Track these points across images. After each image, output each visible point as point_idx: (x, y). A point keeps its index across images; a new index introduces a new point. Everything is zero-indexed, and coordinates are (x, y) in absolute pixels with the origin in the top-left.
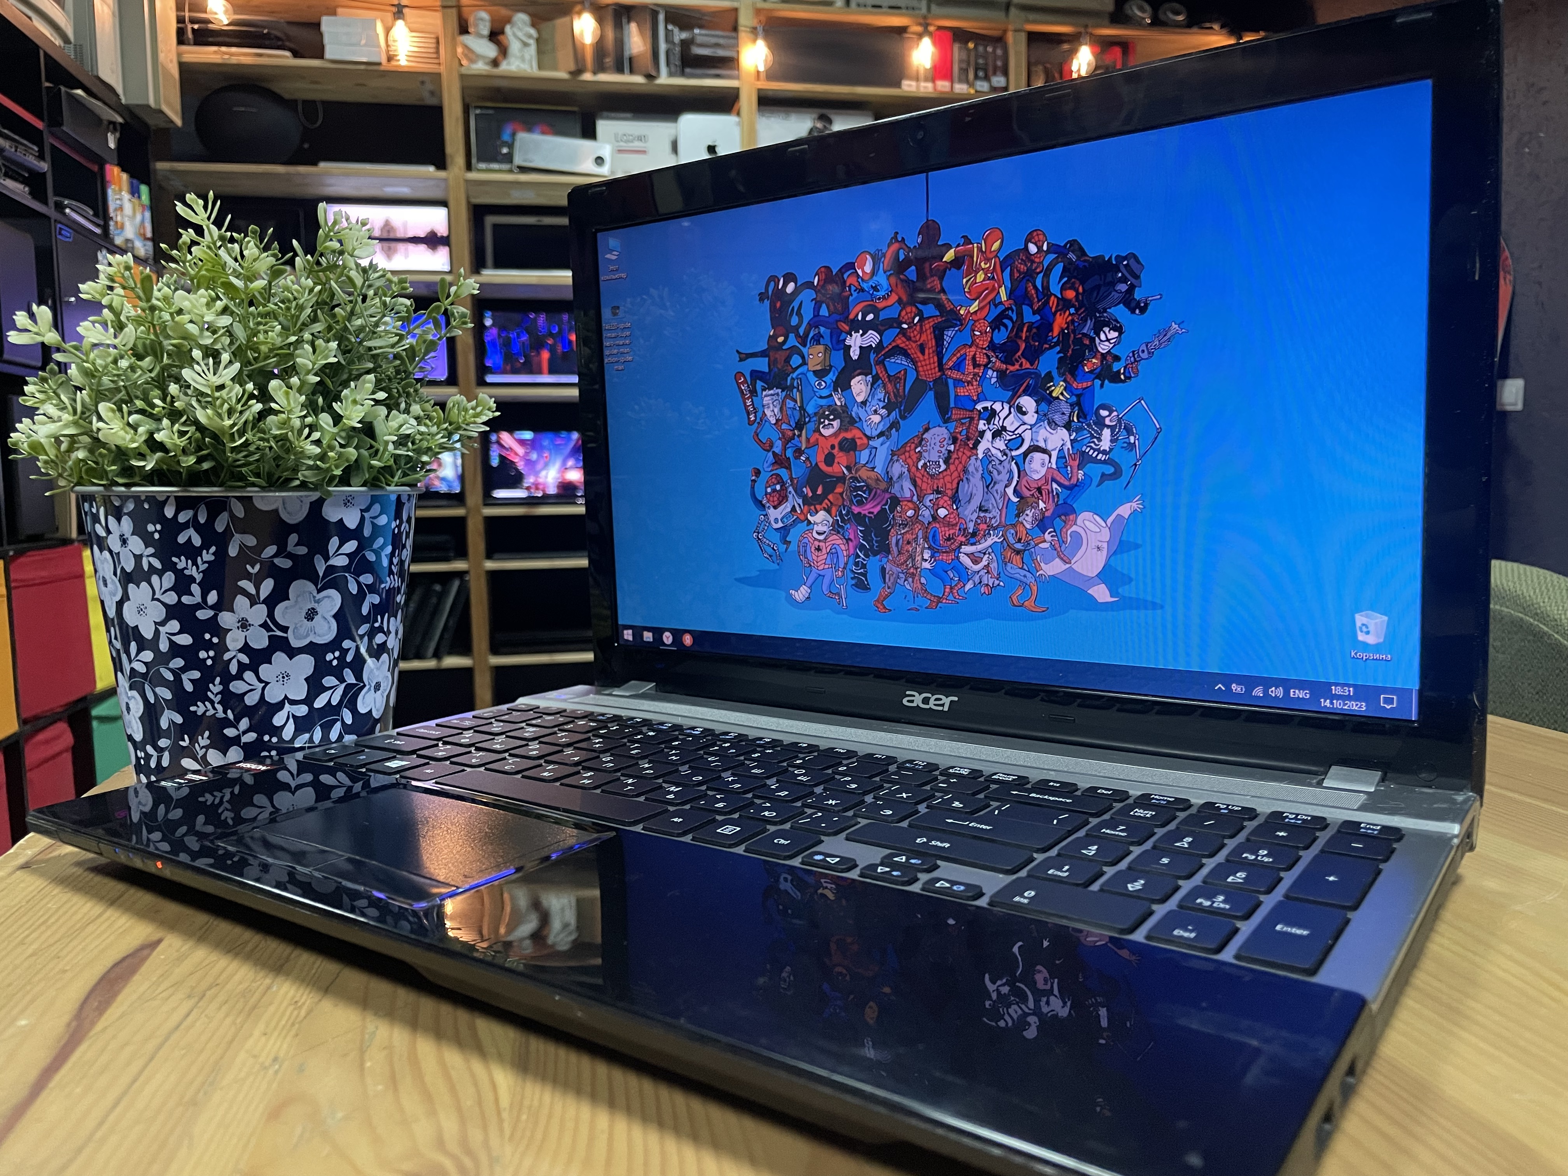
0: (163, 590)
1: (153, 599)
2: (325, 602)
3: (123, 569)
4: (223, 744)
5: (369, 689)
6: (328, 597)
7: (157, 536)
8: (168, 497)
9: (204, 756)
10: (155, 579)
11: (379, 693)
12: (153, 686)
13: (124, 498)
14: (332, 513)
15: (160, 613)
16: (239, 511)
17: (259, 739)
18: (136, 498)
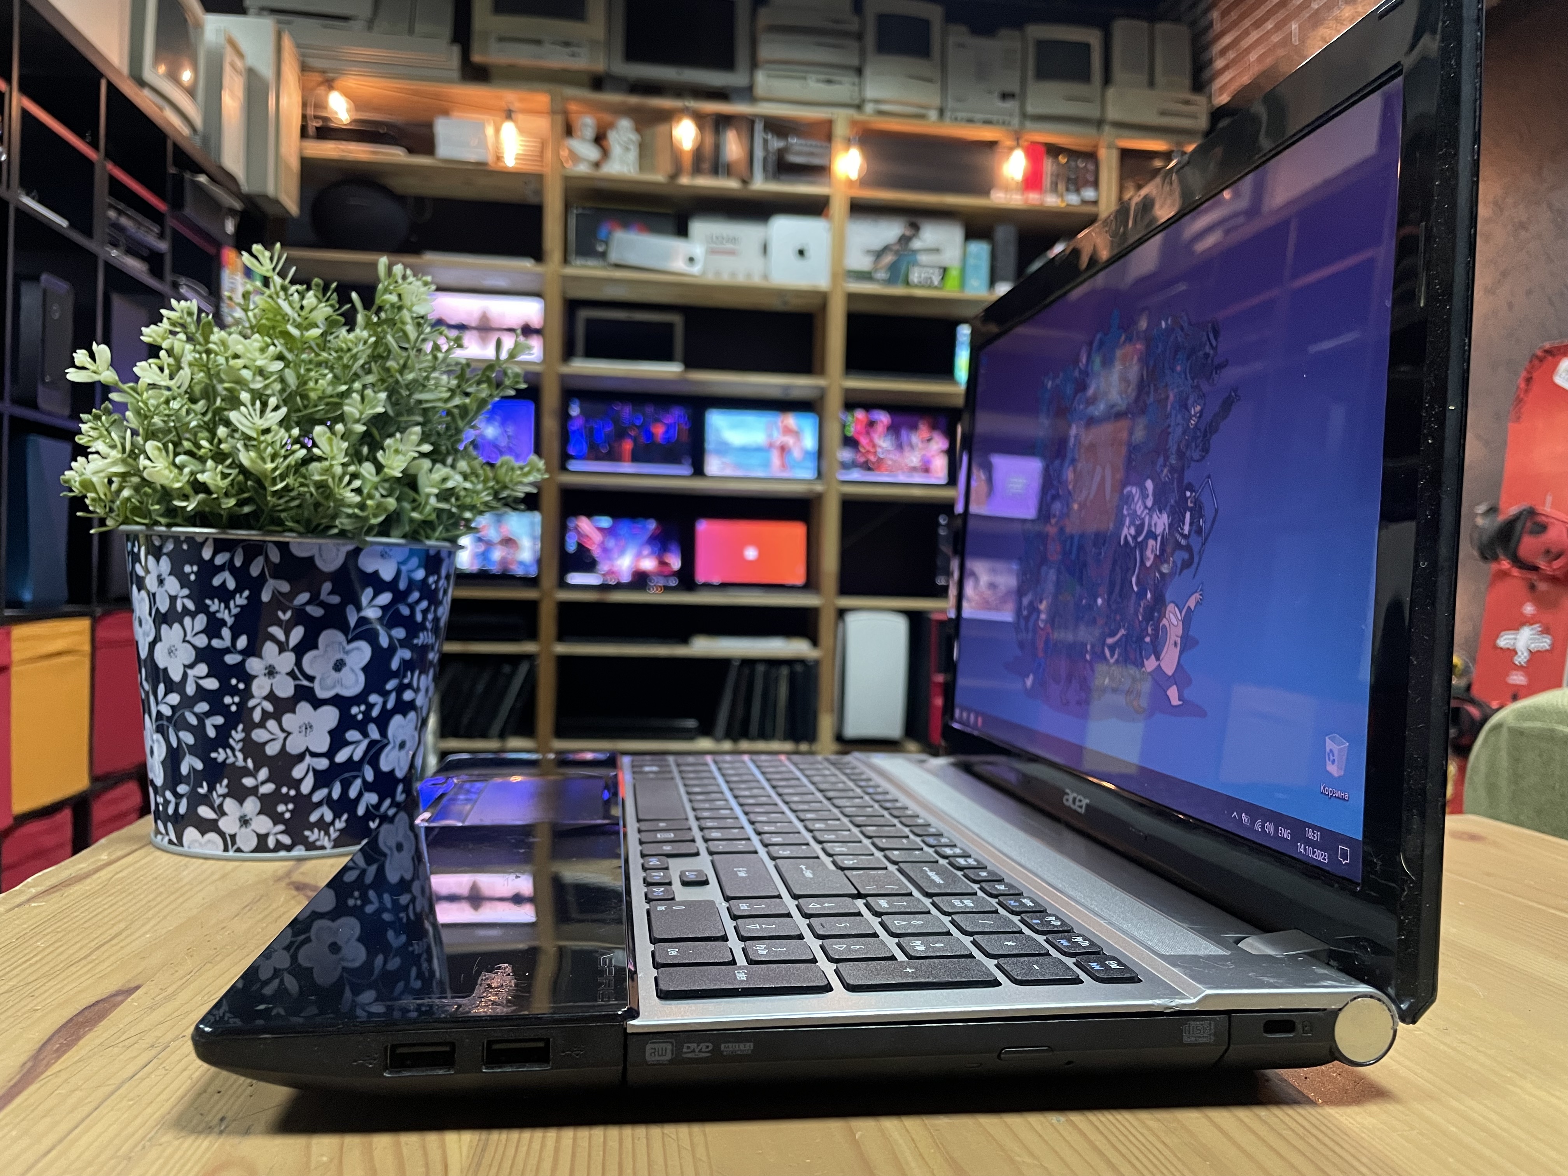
0: (195, 631)
1: (184, 641)
2: (354, 654)
3: (157, 610)
4: (239, 794)
5: (394, 747)
6: (358, 649)
7: (193, 577)
8: (207, 539)
9: (221, 805)
10: (187, 621)
11: (403, 752)
12: (177, 730)
13: (164, 538)
14: (368, 564)
15: (189, 655)
16: (275, 556)
17: (278, 789)
18: (176, 539)
